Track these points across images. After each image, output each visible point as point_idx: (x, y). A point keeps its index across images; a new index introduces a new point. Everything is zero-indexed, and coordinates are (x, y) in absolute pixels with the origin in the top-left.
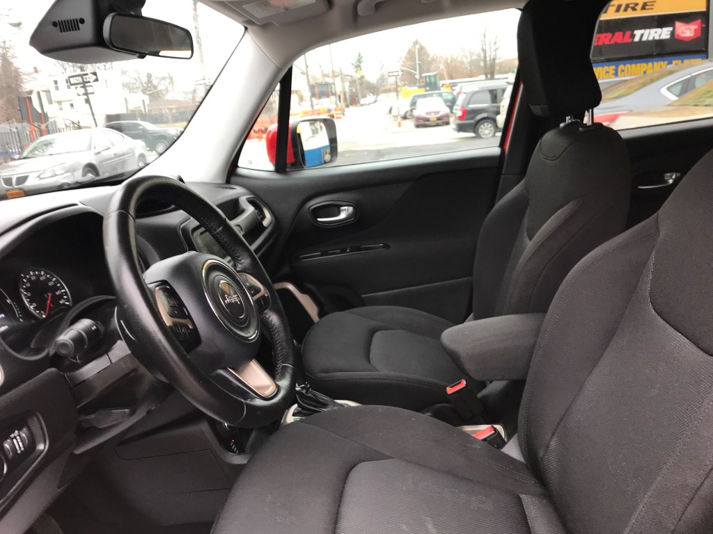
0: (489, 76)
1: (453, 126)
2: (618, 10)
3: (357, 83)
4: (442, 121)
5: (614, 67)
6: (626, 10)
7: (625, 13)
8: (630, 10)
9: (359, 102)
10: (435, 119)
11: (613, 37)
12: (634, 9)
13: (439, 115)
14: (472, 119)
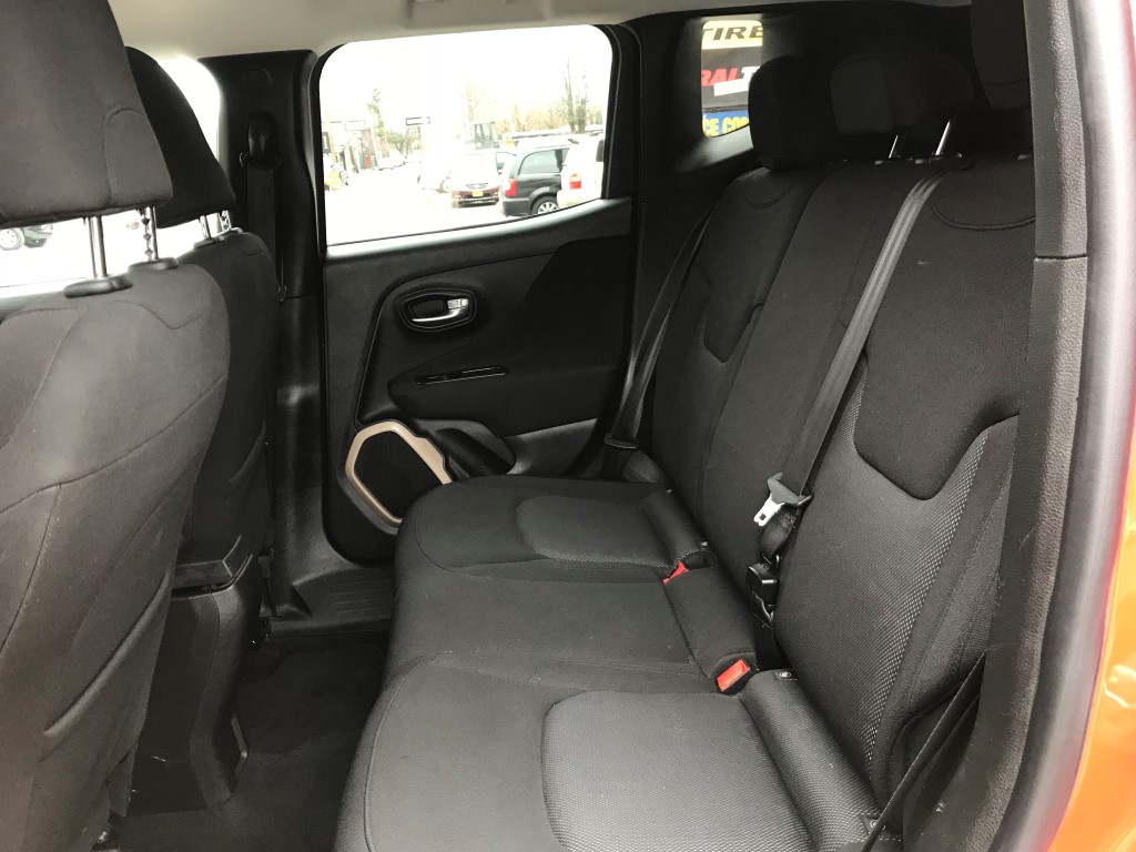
0: (576, 127)
1: (500, 206)
2: (717, 37)
3: (372, 131)
4: (488, 199)
5: (717, 121)
6: (728, 37)
7: (728, 40)
8: (734, 36)
9: (376, 165)
10: (481, 195)
11: (712, 76)
12: (740, 36)
13: (487, 188)
14: (527, 195)
